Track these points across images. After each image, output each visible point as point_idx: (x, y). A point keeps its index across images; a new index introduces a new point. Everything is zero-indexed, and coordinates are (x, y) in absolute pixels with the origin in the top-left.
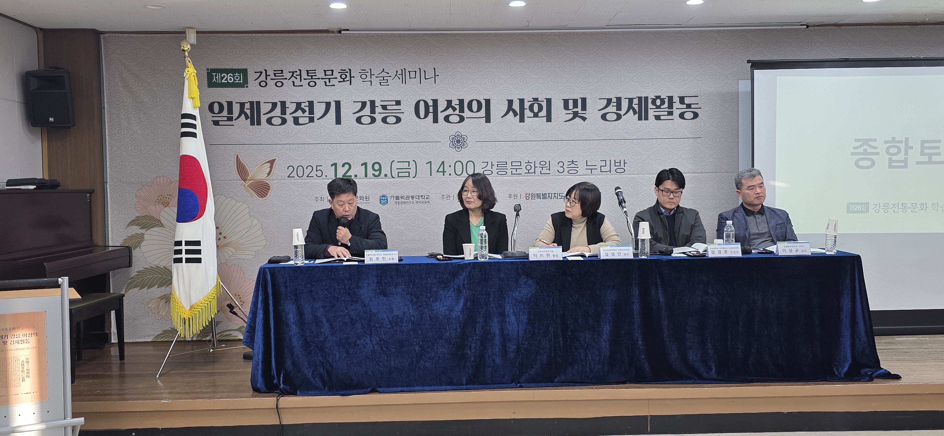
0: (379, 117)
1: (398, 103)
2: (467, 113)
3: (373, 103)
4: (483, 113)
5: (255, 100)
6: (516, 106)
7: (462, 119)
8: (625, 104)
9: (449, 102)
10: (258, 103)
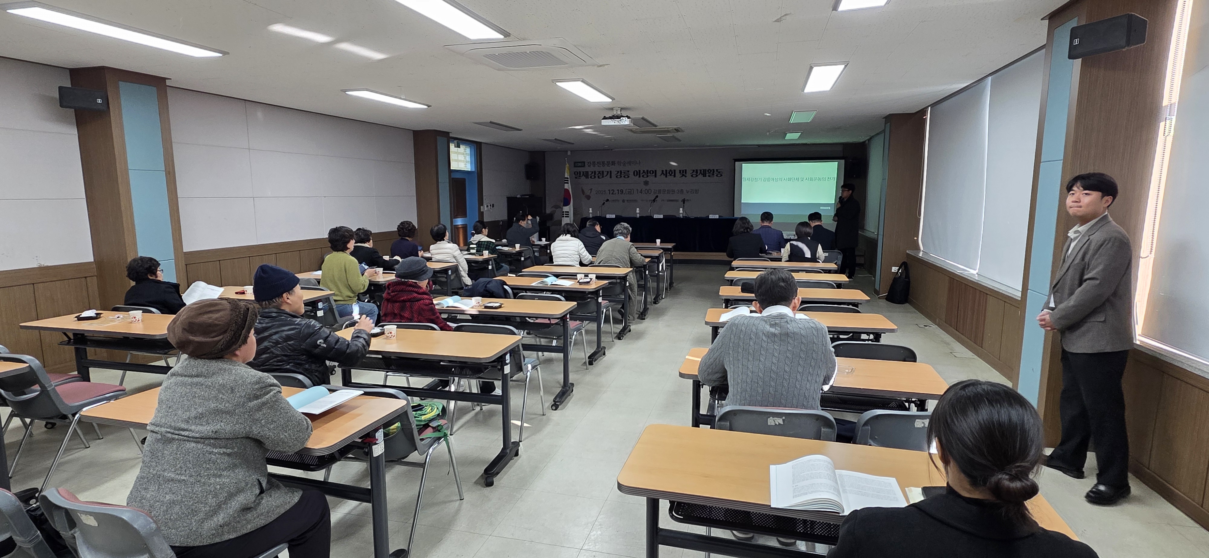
0: (623, 176)
1: (628, 171)
2: (649, 174)
3: (621, 171)
4: (654, 174)
5: (587, 170)
6: (664, 172)
7: (648, 176)
8: (699, 172)
9: (644, 171)
10: (588, 172)
